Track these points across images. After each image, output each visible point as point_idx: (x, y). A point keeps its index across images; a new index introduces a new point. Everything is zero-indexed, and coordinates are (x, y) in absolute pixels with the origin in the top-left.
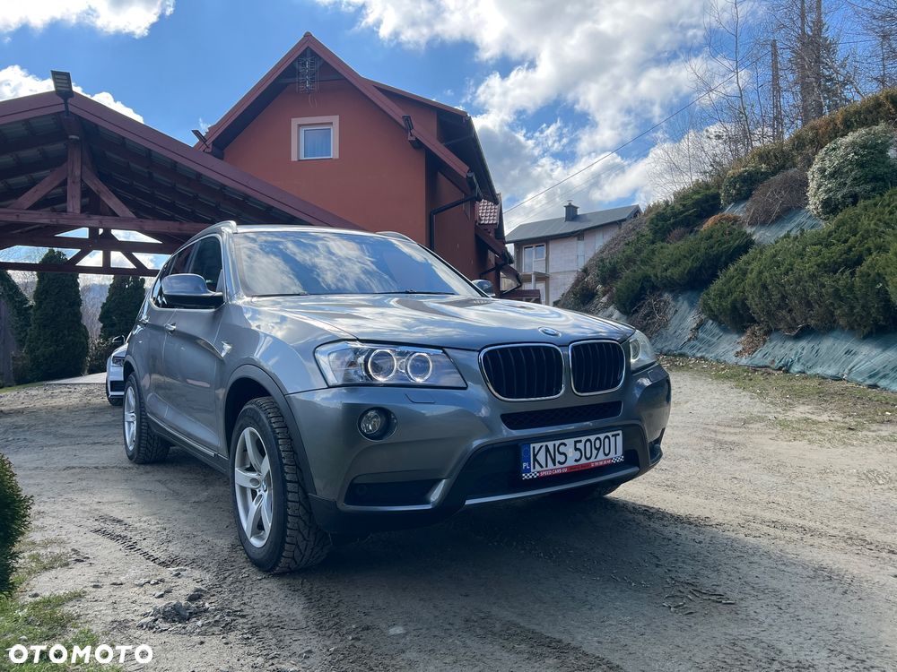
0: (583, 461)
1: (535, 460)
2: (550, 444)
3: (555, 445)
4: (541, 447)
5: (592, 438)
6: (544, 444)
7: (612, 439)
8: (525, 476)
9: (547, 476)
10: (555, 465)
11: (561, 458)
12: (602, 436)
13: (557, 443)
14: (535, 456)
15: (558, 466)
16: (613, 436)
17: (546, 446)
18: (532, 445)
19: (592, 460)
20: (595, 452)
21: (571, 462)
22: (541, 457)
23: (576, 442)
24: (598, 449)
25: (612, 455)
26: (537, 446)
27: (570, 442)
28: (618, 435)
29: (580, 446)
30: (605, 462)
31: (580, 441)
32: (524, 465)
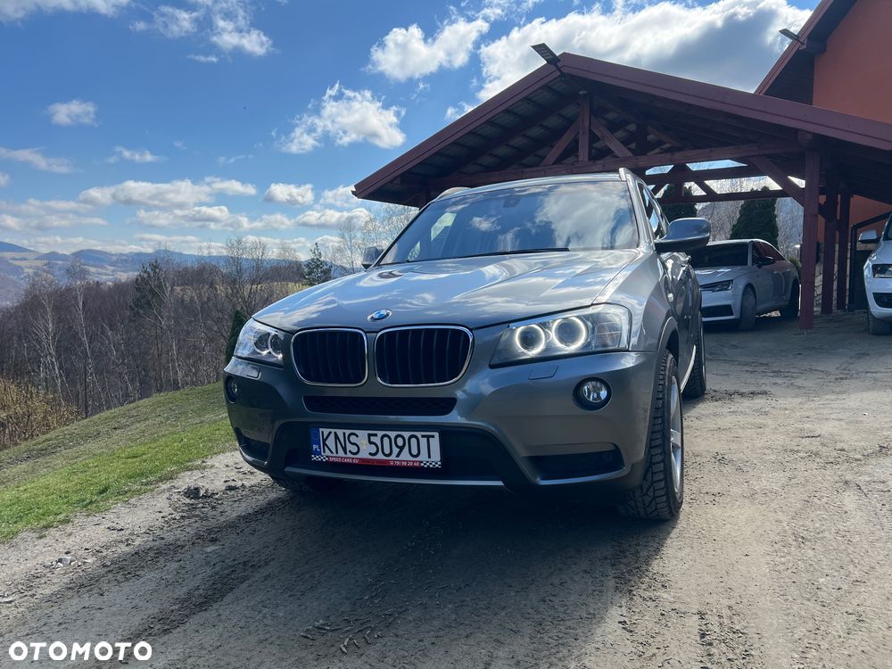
0: (380, 456)
1: (325, 444)
2: (340, 432)
3: (344, 434)
4: (330, 433)
5: (393, 434)
6: (333, 431)
7: (423, 441)
8: (314, 458)
9: (336, 463)
10: (346, 453)
11: (354, 449)
12: (407, 434)
13: (348, 432)
14: (324, 440)
15: (349, 455)
16: (423, 436)
17: (335, 433)
18: (321, 430)
19: (393, 457)
20: (396, 450)
21: (364, 454)
22: (331, 442)
23: (369, 435)
24: (401, 449)
25: (423, 457)
26: (326, 431)
27: (363, 434)
28: (433, 436)
29: (377, 440)
30: (411, 464)
31: (376, 435)
32: (315, 447)
